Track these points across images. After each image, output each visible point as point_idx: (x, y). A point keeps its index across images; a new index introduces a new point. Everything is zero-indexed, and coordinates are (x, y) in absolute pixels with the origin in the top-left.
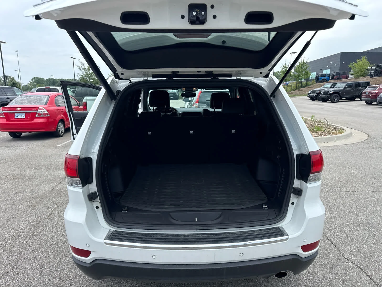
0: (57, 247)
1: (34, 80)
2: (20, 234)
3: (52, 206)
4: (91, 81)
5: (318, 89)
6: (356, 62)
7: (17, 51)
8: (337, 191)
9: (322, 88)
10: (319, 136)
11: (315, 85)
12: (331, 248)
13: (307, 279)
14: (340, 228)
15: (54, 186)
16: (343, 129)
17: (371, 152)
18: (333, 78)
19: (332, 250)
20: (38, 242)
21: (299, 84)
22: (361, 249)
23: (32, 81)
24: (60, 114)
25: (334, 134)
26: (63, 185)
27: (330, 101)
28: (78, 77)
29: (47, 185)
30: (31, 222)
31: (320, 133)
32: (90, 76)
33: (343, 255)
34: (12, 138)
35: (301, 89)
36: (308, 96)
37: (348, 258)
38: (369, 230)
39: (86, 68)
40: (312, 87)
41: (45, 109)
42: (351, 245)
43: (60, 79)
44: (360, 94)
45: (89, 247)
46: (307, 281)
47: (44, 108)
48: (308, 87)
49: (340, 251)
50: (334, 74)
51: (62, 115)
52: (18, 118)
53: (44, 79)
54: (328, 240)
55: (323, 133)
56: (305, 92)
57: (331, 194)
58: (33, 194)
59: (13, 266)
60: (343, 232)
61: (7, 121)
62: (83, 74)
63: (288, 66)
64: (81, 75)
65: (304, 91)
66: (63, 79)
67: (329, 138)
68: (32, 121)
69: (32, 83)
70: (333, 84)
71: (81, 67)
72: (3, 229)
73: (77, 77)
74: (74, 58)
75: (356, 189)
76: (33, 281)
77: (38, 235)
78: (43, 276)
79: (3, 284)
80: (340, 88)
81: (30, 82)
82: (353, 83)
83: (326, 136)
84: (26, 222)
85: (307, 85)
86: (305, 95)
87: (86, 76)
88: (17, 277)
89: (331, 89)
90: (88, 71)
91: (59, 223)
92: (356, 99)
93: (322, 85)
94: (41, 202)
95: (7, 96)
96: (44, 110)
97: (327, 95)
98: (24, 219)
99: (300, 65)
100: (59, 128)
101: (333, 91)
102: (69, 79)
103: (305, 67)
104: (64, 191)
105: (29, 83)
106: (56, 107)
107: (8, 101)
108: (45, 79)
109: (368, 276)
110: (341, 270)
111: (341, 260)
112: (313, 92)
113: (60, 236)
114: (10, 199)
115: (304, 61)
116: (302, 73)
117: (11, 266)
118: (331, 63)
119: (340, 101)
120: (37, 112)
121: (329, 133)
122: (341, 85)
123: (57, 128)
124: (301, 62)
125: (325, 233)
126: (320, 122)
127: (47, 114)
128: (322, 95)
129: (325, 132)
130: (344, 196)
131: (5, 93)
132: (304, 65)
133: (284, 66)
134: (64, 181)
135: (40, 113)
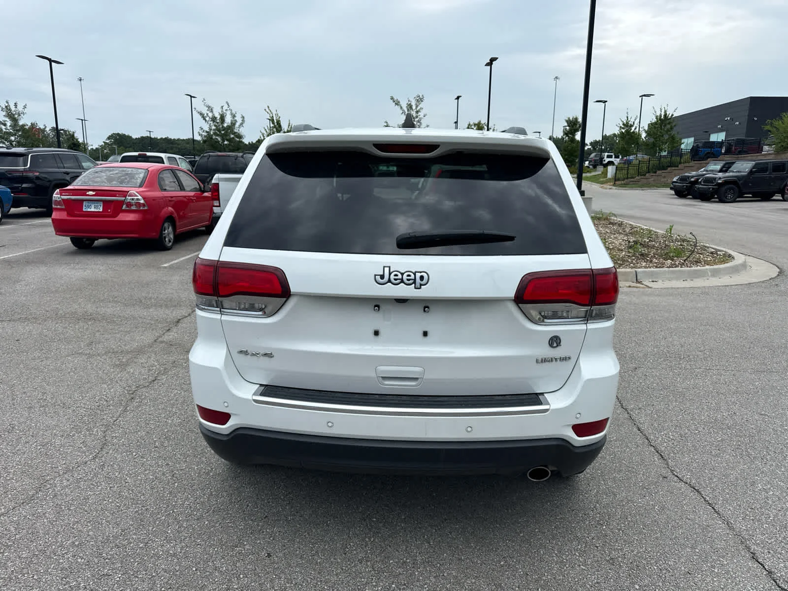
0: (166, 430)
1: (112, 139)
2: (102, 408)
3: (155, 368)
4: (226, 144)
5: (694, 173)
6: (781, 118)
7: (81, 80)
8: (688, 367)
9: (701, 171)
10: (676, 267)
11: (690, 165)
12: (653, 459)
13: (597, 502)
14: (677, 428)
15: (157, 334)
16: (730, 256)
17: (777, 301)
18: (728, 152)
19: (654, 461)
20: (133, 422)
21: (654, 162)
22: (708, 463)
23: (108, 141)
24: (168, 206)
25: (708, 265)
26: (173, 334)
27: (717, 200)
28: (200, 135)
29: (146, 332)
30: (119, 390)
31: (680, 262)
32: (224, 134)
33: (673, 470)
34: (76, 248)
35: (659, 172)
36: (671, 189)
37: (680, 476)
38: (732, 435)
39: (216, 116)
40: (682, 170)
41: (140, 195)
42: (691, 456)
43: (164, 137)
44: (782, 186)
45: (227, 407)
46: (598, 505)
47: (137, 192)
48: (674, 168)
49: (667, 464)
50: (730, 142)
51: (170, 209)
52: (89, 210)
53: (131, 137)
54: (650, 446)
55: (685, 261)
56: (666, 179)
57: (675, 372)
58: (121, 346)
59: (95, 454)
60: (681, 435)
61: (68, 215)
62: (210, 129)
63: (634, 123)
64: (207, 132)
65: (665, 177)
66: (170, 137)
67: (696, 270)
68: (116, 217)
69: (108, 144)
70: (727, 163)
71: (207, 114)
72: (74, 400)
73: (198, 135)
74: (192, 95)
75: (727, 365)
76: (128, 477)
77: (133, 411)
78: (145, 470)
79: (80, 479)
80: (741, 172)
81: (104, 142)
82: (770, 162)
83: (690, 267)
84: (112, 390)
85: (672, 165)
86: (665, 186)
87: (215, 134)
88: (103, 470)
89: (720, 175)
90: (219, 124)
91: (168, 395)
92: (774, 198)
93: (705, 165)
94: (135, 360)
95: (64, 168)
96: (137, 196)
97: (711, 187)
98: (108, 386)
99: (657, 121)
100: (164, 232)
101: (724, 178)
102: (182, 138)
103: (668, 126)
104: (176, 343)
105: (102, 145)
106: (160, 191)
107: (68, 178)
108: (134, 137)
109: (710, 504)
110: (662, 492)
111: (666, 478)
112: (683, 179)
113: (171, 415)
114: (81, 353)
115: (668, 113)
116: (662, 139)
117: (91, 453)
118: (729, 118)
119: (738, 199)
120: (125, 199)
121: (698, 262)
122: (743, 167)
123: (161, 234)
124: (661, 116)
125: (647, 435)
126: (684, 241)
127: (144, 205)
128: (700, 186)
129: (691, 259)
130: (700, 376)
131: (62, 162)
132: (668, 122)
133: (625, 123)
134: (176, 327)
135: (130, 202)
